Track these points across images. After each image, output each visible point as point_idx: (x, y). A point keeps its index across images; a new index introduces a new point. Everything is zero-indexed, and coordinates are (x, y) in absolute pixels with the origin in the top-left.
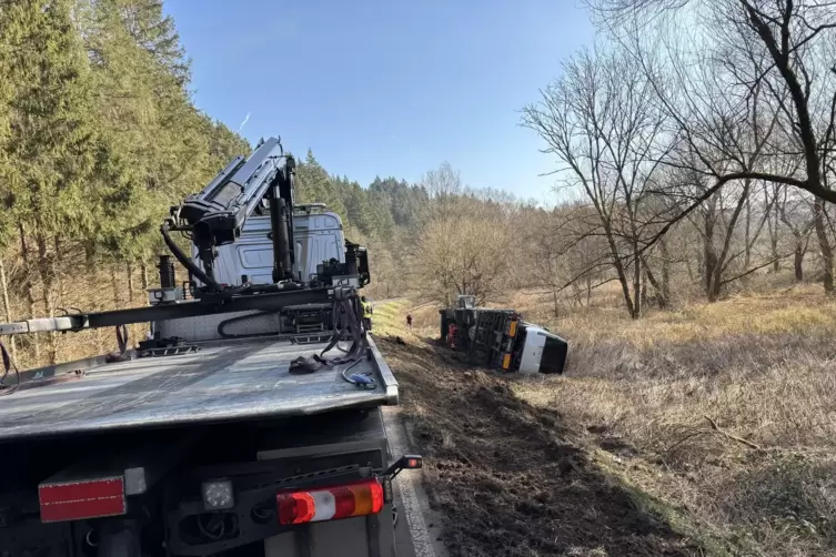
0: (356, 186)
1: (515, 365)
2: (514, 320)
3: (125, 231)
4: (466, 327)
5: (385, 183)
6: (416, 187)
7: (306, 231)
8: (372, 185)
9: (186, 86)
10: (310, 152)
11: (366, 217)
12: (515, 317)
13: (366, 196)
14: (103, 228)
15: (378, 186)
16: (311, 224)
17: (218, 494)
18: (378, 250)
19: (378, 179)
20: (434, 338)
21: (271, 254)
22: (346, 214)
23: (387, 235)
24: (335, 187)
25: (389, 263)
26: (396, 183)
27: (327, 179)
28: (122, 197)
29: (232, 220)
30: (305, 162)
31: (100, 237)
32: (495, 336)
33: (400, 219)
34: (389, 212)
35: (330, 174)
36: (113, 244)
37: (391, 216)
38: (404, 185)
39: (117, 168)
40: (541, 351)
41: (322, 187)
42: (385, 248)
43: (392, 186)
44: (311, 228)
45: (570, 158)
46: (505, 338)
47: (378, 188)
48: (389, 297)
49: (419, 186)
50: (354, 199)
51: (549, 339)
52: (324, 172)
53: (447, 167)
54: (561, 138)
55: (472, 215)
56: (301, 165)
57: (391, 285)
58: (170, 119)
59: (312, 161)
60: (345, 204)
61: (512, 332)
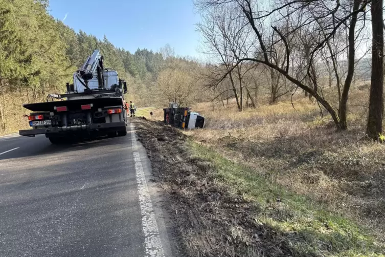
0: (128, 53)
1: (186, 126)
2: (186, 110)
3: (29, 74)
4: (173, 115)
5: (142, 51)
6: (157, 53)
7: (107, 76)
8: (136, 53)
9: (47, 8)
10: (105, 36)
11: (133, 68)
12: (187, 109)
13: (133, 57)
14: (22, 74)
15: (139, 53)
16: (109, 74)
17: (100, 110)
18: (139, 84)
19: (139, 50)
20: (162, 120)
21: (98, 83)
22: (124, 66)
23: (143, 76)
24: (117, 53)
25: (145, 90)
26: (147, 52)
27: (114, 49)
28: (28, 61)
29: (91, 74)
30: (103, 41)
31: (20, 77)
32: (181, 116)
33: (149, 69)
34: (144, 66)
35: (115, 47)
36: (25, 80)
37: (145, 68)
38: (151, 53)
39: (25, 48)
40: (195, 121)
41: (112, 54)
42: (143, 83)
43: (146, 53)
44: (109, 75)
45: (216, 46)
46: (184, 116)
47: (139, 54)
48: (146, 106)
49: (159, 53)
50: (127, 59)
51: (198, 116)
52: (112, 46)
53: (168, 46)
54: (212, 37)
55: (180, 68)
56: (101, 43)
57: (146, 101)
58: (42, 25)
59: (106, 41)
60: (123, 62)
61: (186, 114)
